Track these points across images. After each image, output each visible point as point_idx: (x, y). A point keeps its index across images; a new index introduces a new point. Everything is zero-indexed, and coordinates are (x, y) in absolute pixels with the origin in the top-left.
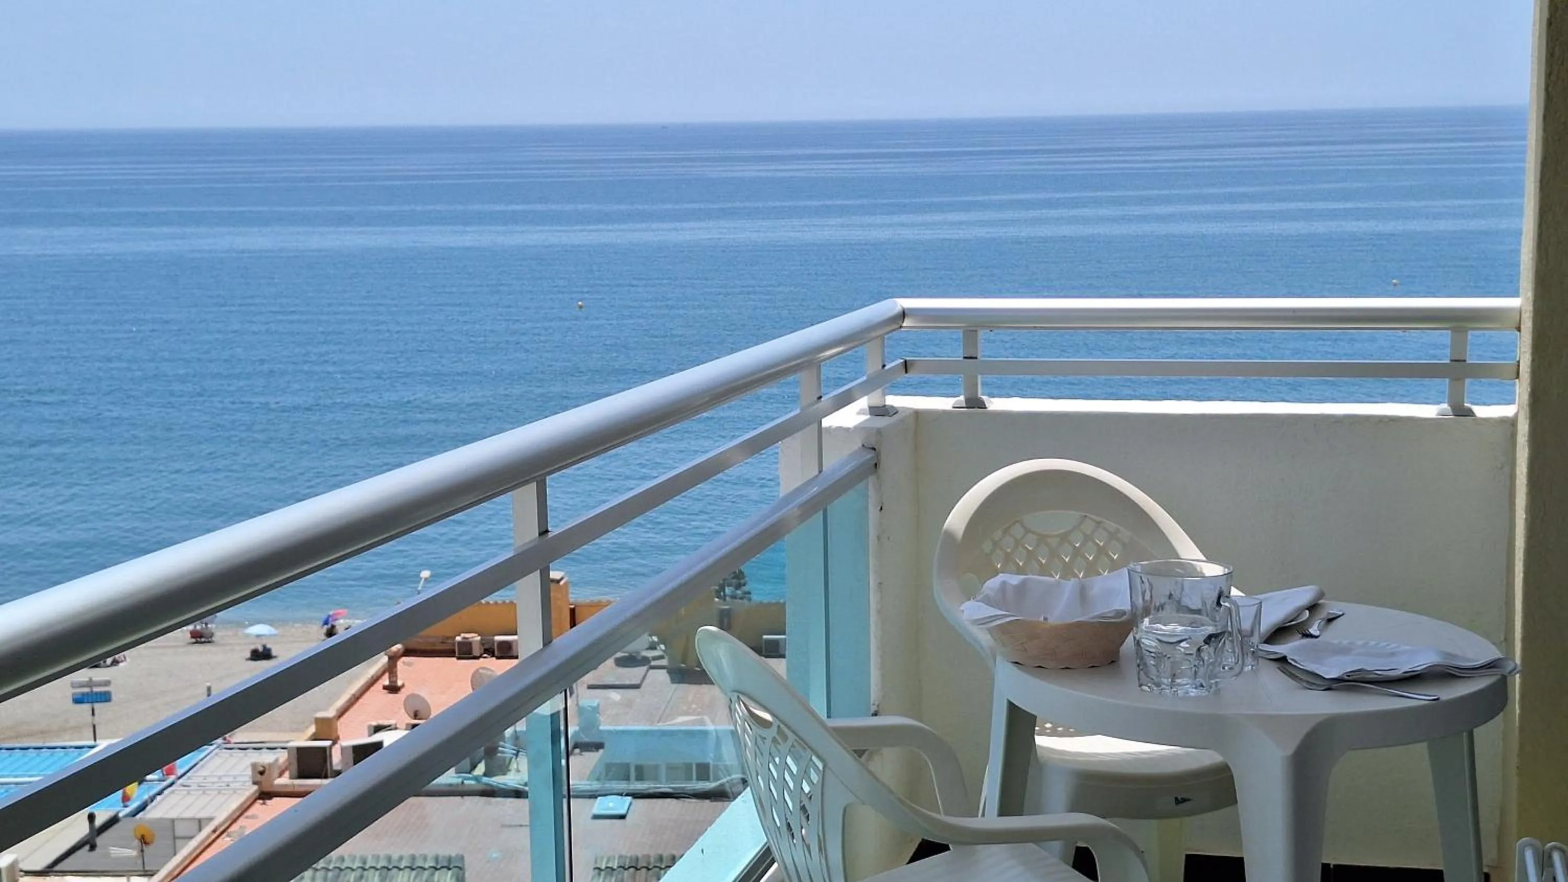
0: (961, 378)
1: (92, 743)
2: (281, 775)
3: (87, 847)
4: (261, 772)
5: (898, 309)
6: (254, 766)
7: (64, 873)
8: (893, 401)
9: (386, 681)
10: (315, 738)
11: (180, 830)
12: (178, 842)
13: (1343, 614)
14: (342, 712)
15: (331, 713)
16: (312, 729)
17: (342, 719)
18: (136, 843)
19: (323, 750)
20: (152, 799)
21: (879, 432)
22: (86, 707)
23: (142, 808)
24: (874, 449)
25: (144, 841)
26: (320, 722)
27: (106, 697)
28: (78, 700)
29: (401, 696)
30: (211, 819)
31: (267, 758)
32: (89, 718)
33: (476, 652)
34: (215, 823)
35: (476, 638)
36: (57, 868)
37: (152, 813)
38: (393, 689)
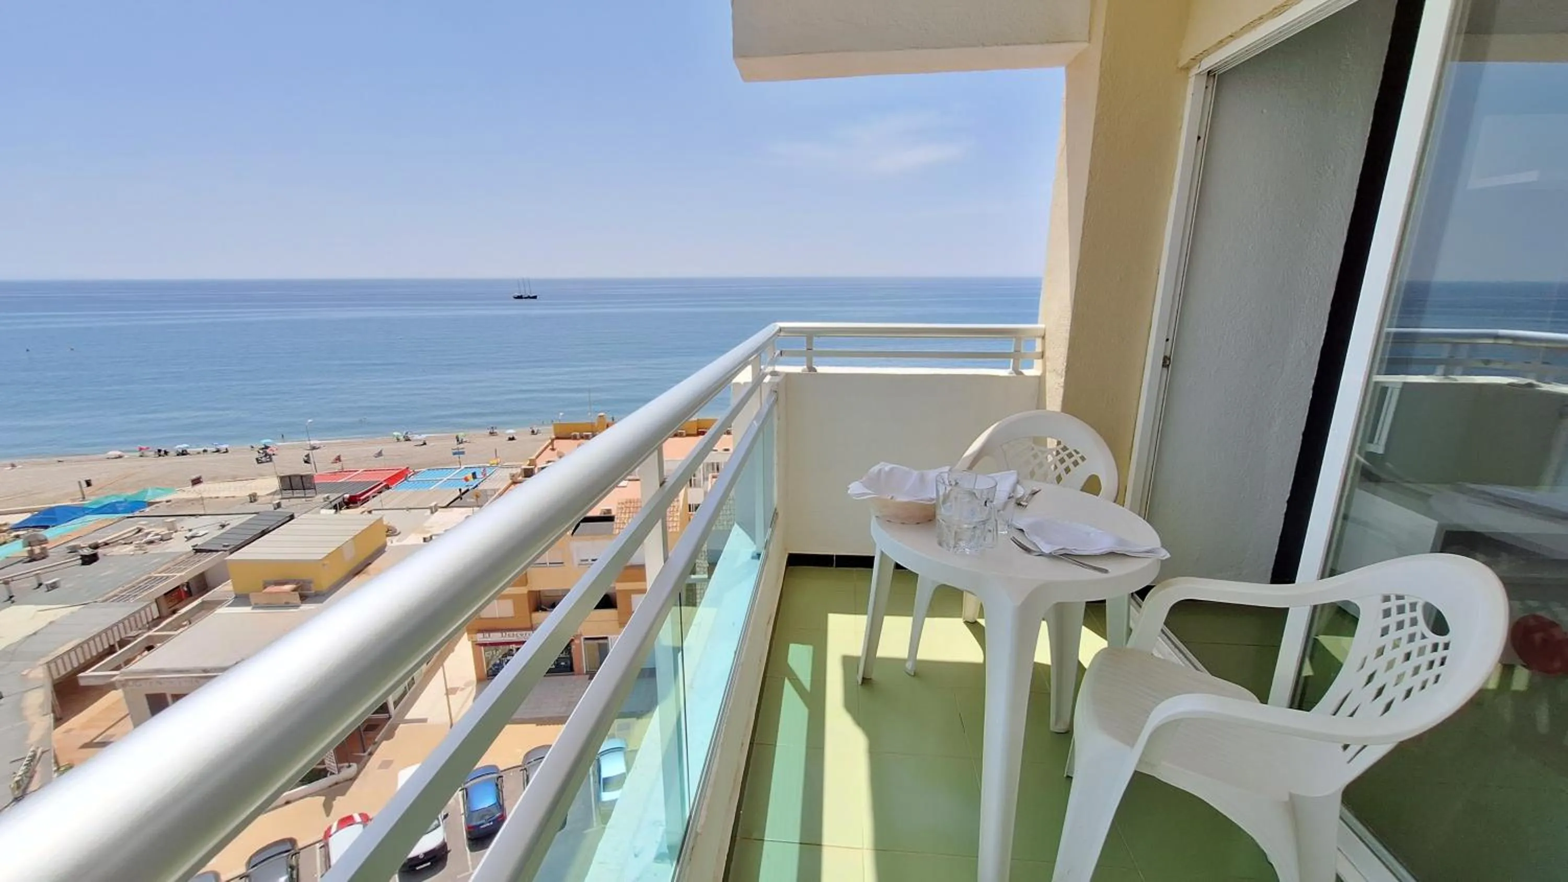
0: (804, 359)
1: (459, 466)
2: (519, 476)
3: (459, 499)
4: (513, 476)
5: (777, 328)
6: (510, 474)
7: (452, 507)
8: (778, 368)
9: (550, 447)
10: (529, 465)
11: (489, 493)
12: (489, 497)
13: (1040, 490)
14: (537, 457)
15: (533, 457)
16: (528, 462)
17: (538, 459)
18: (475, 497)
19: (532, 469)
20: (479, 484)
21: (778, 384)
22: (457, 456)
23: (477, 486)
24: (776, 392)
25: (477, 496)
26: (530, 460)
27: (463, 453)
28: (455, 454)
29: (556, 451)
30: (498, 490)
31: (514, 471)
32: (458, 459)
33: (578, 437)
34: (500, 491)
35: (578, 434)
36: (451, 505)
37: (480, 488)
38: (553, 449)
